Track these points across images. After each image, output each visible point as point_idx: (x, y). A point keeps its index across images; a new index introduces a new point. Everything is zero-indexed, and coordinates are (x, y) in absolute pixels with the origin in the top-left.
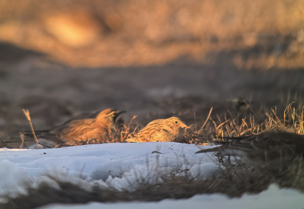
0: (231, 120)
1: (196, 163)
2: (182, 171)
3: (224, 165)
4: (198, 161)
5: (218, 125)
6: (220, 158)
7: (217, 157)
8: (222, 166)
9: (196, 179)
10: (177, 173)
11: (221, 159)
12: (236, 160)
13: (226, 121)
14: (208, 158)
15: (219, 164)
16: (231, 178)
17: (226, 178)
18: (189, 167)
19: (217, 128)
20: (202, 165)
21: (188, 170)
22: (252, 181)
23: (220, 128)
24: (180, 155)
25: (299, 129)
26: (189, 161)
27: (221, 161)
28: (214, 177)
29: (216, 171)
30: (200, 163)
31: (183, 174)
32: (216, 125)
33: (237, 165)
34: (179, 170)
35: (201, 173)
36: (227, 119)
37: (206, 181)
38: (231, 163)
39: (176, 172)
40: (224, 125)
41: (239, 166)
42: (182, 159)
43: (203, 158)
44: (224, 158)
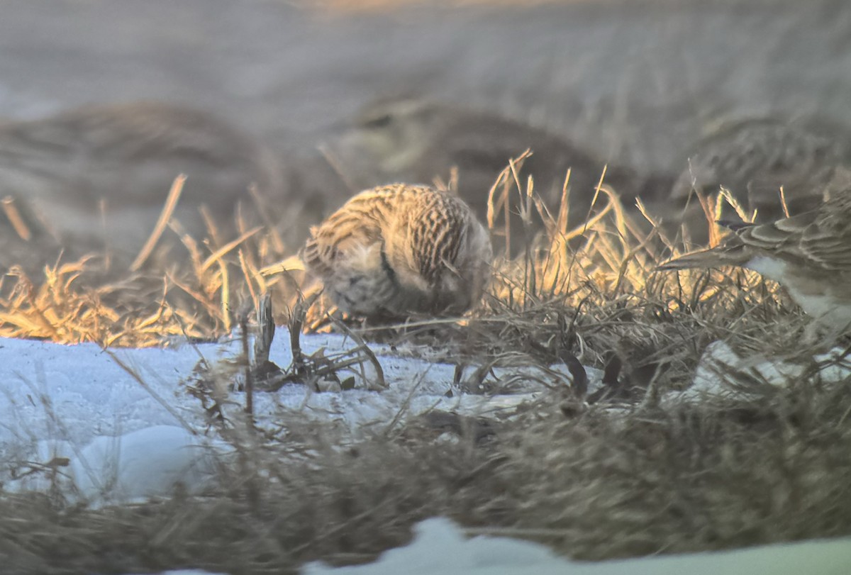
0: (265, 231)
1: (99, 430)
2: (35, 470)
3: (225, 433)
4: (111, 421)
5: (206, 254)
6: (211, 403)
7: (198, 402)
8: (218, 443)
9: (96, 506)
10: (14, 477)
11: (216, 408)
12: (281, 411)
13: (244, 237)
14: (155, 405)
15: (207, 432)
16: (253, 491)
17: (234, 495)
18: (67, 450)
19: (201, 269)
20: (126, 440)
21: (65, 462)
22: (345, 506)
23: (215, 267)
24: (30, 397)
25: (549, 267)
26: (68, 421)
27: (214, 415)
28: (179, 490)
29: (192, 464)
30: (118, 432)
31: (41, 483)
32: (195, 255)
33: (283, 433)
34: (24, 464)
35: (124, 477)
36: (249, 228)
37: (144, 511)
38: (258, 425)
39: (9, 473)
40: (233, 253)
41: (291, 437)
42: (35, 416)
43: (133, 407)
44: (229, 402)
